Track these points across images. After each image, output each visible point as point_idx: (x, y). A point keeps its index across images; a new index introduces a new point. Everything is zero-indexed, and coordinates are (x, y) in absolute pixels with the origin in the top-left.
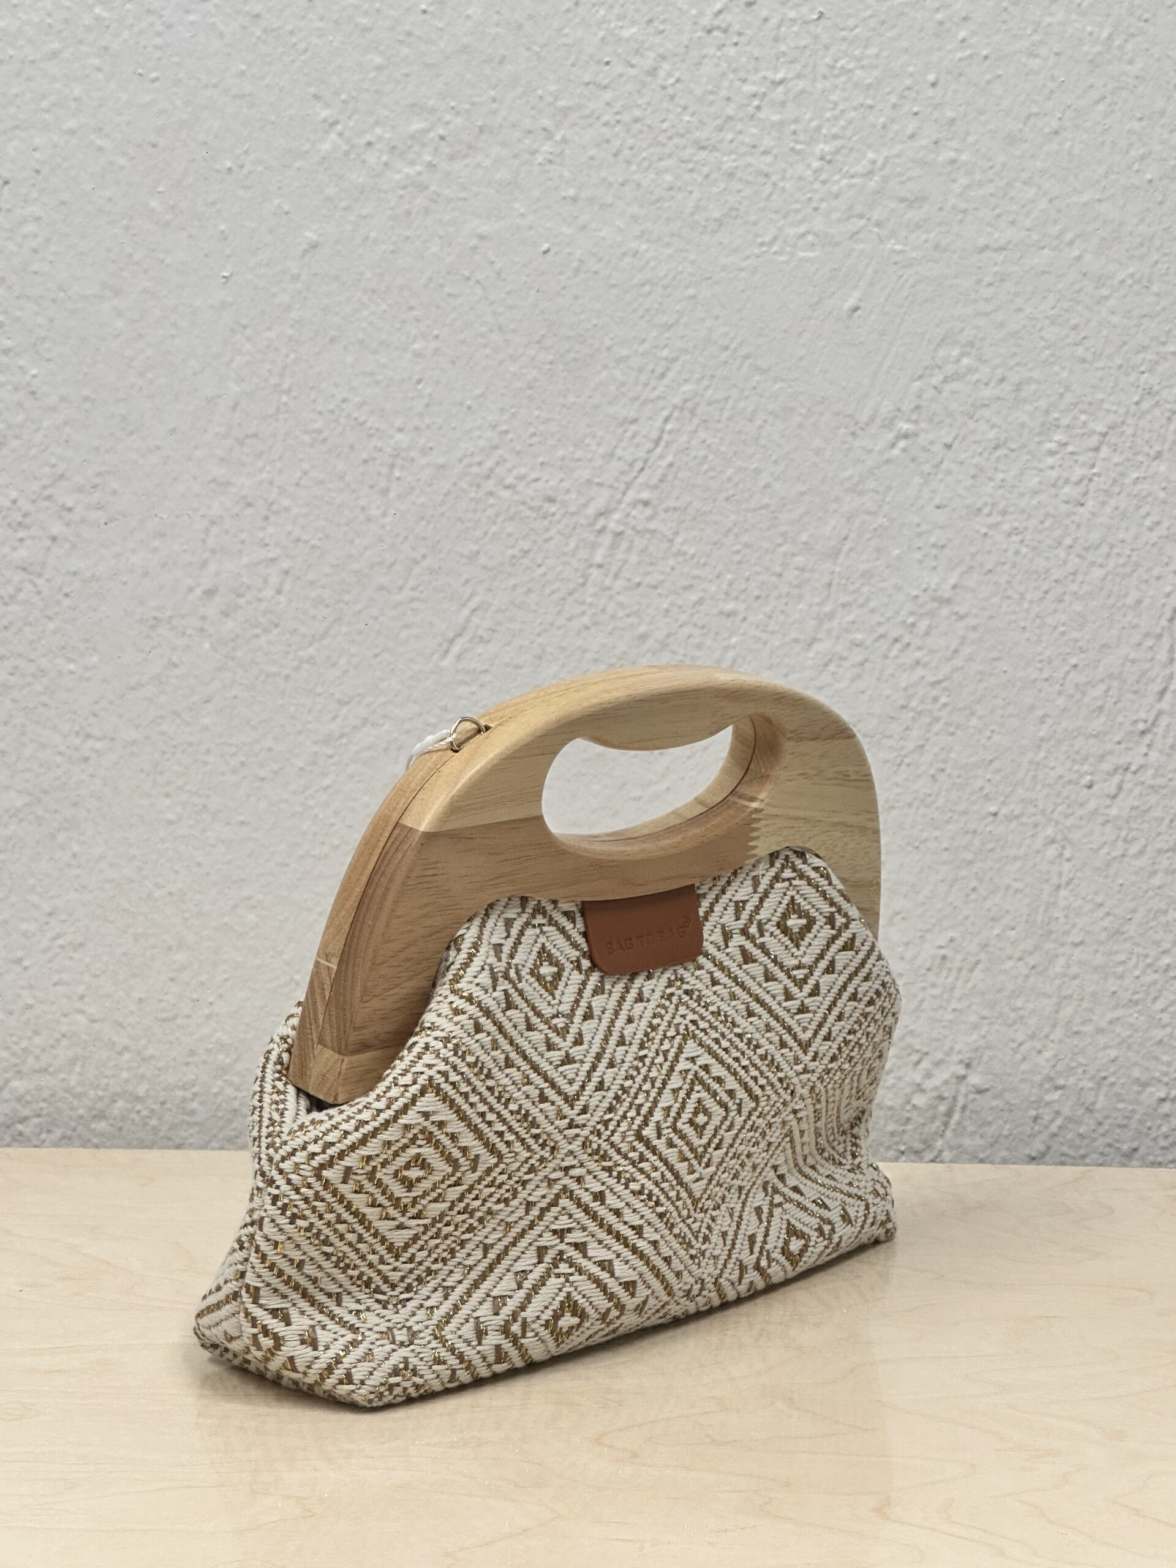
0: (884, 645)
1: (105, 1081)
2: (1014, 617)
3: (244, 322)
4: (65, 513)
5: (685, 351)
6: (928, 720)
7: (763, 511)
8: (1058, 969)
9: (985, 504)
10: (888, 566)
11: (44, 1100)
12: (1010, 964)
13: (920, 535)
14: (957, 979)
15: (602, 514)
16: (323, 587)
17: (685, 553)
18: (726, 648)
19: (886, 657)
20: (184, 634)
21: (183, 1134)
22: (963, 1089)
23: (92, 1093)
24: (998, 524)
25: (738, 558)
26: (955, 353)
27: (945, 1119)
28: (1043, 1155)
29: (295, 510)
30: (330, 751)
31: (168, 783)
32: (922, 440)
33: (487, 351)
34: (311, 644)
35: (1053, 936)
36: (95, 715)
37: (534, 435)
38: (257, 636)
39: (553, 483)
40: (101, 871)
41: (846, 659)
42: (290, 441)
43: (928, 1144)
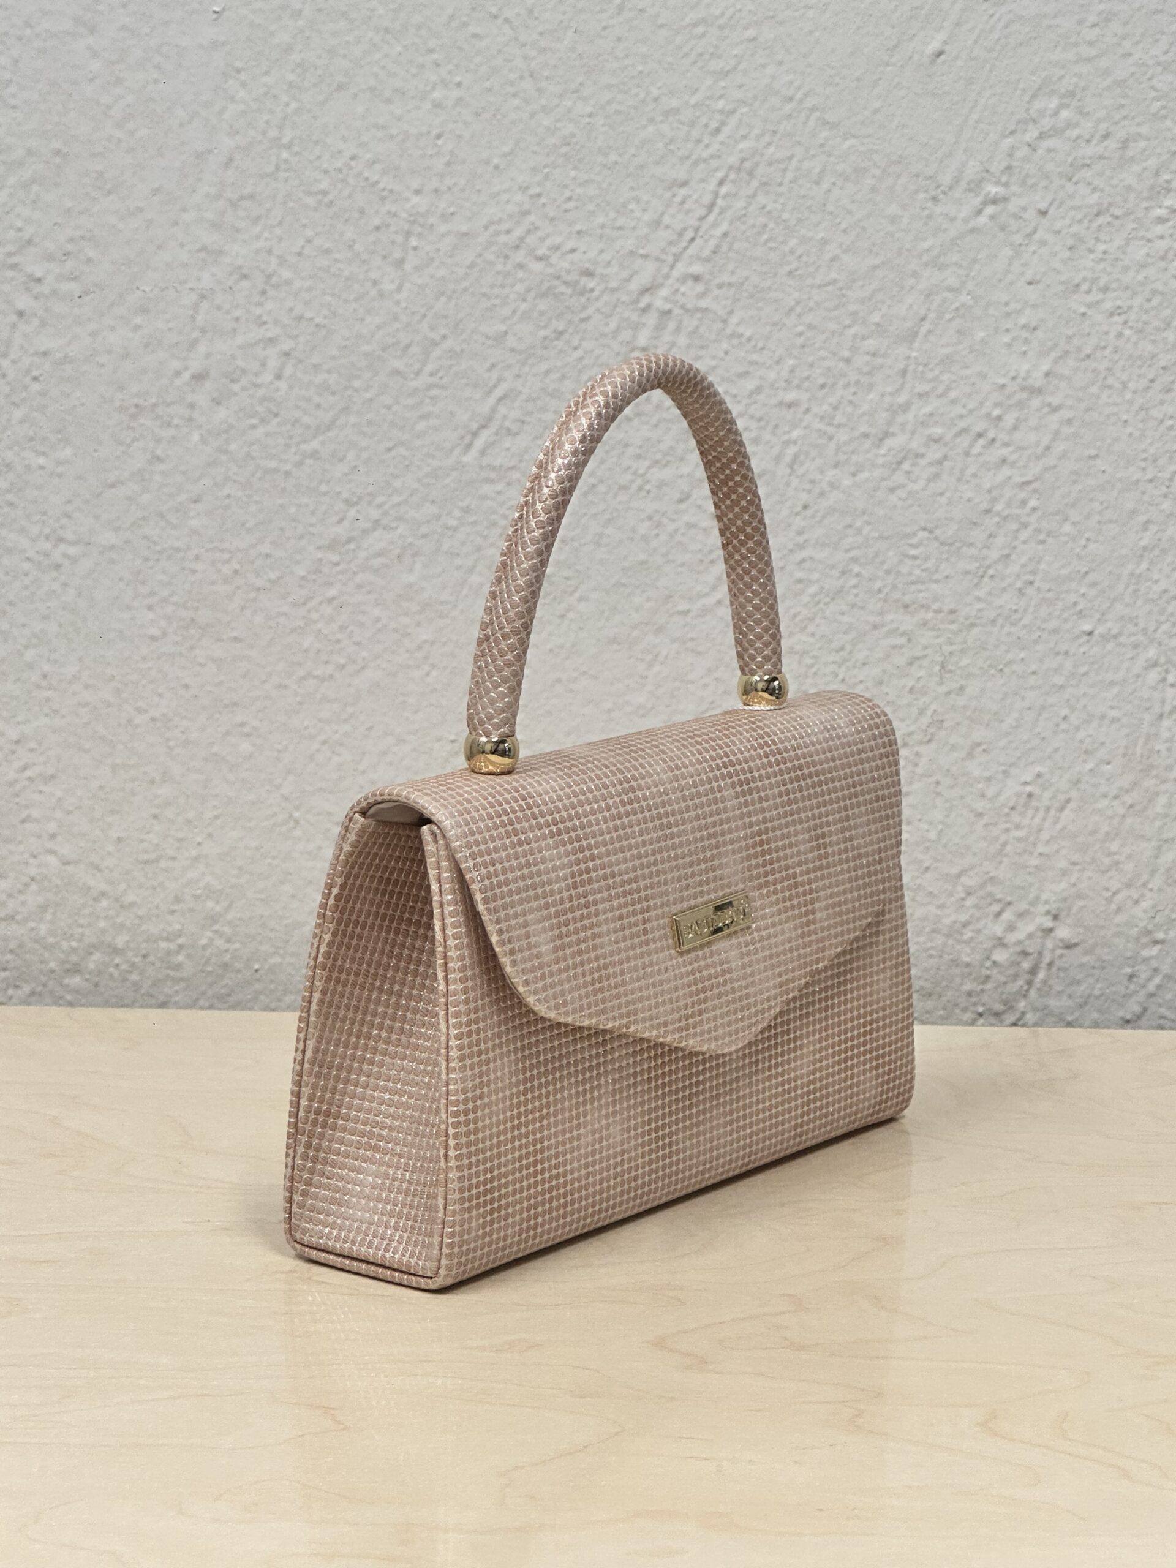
0: (964, 441)
1: (80, 930)
2: (1115, 409)
3: (238, 64)
4: (32, 284)
5: (743, 102)
6: (1014, 526)
7: (830, 288)
8: (1159, 809)
9: (1085, 279)
10: (971, 352)
11: (11, 952)
12: (1104, 803)
13: (1008, 315)
14: (1044, 819)
15: (646, 290)
16: (329, 372)
17: (742, 335)
18: (787, 443)
19: (967, 454)
20: (169, 425)
21: (166, 990)
22: (1049, 944)
23: (65, 945)
24: (1098, 302)
25: (801, 340)
26: (1054, 103)
27: (1027, 977)
28: (1139, 1017)
29: (297, 284)
30: (335, 558)
31: (152, 594)
32: (1013, 206)
33: (517, 102)
34: (315, 437)
35: (1154, 772)
36: (68, 516)
37: (570, 199)
38: (254, 427)
39: (591, 254)
40: (74, 694)
41: (922, 456)
42: (291, 204)
43: (1009, 1006)
